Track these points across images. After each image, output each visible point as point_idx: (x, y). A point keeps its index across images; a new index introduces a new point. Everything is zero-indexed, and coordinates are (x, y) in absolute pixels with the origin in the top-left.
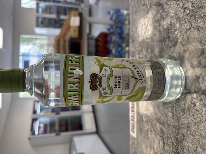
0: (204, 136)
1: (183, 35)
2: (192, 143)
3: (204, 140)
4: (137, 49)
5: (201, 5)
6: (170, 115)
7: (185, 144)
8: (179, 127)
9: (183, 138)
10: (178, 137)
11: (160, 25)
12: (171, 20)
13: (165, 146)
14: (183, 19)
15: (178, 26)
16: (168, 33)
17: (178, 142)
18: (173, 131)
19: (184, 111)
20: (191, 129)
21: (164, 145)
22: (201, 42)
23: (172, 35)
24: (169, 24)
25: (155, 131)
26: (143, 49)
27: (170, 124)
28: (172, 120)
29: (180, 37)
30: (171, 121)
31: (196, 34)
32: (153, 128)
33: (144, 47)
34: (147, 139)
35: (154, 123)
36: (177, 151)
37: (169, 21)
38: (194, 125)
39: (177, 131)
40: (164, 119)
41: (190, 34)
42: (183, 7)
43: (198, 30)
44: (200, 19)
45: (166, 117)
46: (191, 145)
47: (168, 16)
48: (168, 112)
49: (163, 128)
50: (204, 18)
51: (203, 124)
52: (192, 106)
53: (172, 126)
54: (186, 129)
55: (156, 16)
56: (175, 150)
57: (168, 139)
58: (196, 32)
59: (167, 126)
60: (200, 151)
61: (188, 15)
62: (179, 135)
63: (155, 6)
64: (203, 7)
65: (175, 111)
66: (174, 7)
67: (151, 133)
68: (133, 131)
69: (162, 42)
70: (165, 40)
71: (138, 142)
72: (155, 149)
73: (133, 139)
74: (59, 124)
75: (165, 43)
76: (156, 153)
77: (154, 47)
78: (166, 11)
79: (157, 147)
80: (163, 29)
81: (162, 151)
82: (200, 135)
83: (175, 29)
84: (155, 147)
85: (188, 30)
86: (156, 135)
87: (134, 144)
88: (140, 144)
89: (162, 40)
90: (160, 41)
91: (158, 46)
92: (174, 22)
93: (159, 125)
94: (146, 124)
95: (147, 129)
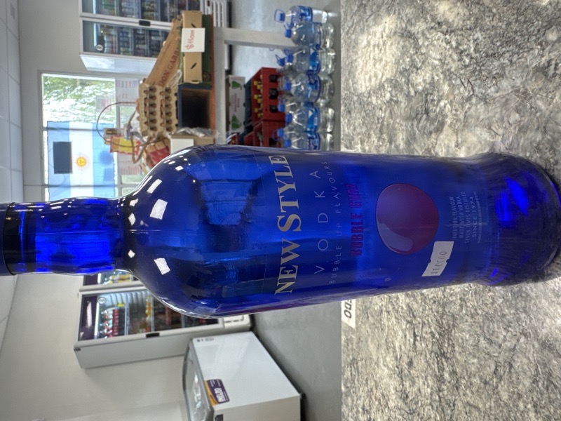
0: (492, 317)
1: (456, 110)
2: (469, 331)
3: (491, 323)
4: (358, 130)
5: (492, 51)
7: (457, 335)
8: (445, 300)
9: (452, 323)
10: (443, 320)
11: (408, 82)
12: (432, 75)
13: (416, 342)
14: (456, 75)
15: (446, 88)
16: (427, 101)
17: (444, 331)
18: (433, 310)
20: (468, 304)
21: (415, 340)
22: (490, 128)
23: (434, 108)
24: (428, 81)
25: (397, 311)
26: (372, 132)
27: (428, 295)
29: (449, 114)
31: (482, 110)
32: (393, 305)
33: (374, 127)
34: (380, 330)
36: (440, 351)
37: (428, 75)
38: (473, 295)
39: (441, 309)
41: (469, 108)
42: (457, 48)
43: (486, 103)
44: (490, 79)
46: (467, 336)
47: (426, 63)
49: (412, 305)
50: (498, 79)
51: (490, 294)
53: (432, 299)
54: (458, 304)
55: (401, 61)
56: (437, 348)
57: (422, 327)
58: (481, 107)
60: (484, 346)
61: (468, 69)
62: (445, 317)
63: (400, 38)
64: (496, 55)
66: (440, 46)
67: (389, 317)
68: (348, 315)
69: (413, 119)
70: (419, 116)
71: (360, 339)
72: (397, 349)
73: (349, 331)
74: (155, 310)
75: (419, 123)
76: (399, 357)
77: (395, 129)
78: (422, 51)
79: (400, 346)
80: (416, 93)
81: (412, 354)
82: (485, 315)
83: (440, 94)
84: (397, 344)
85: (467, 101)
86: (398, 319)
87: (352, 344)
88: (364, 343)
89: (414, 115)
90: (409, 118)
91: (405, 128)
92: (438, 78)
93: (405, 299)
94: (377, 299)
95: (380, 307)
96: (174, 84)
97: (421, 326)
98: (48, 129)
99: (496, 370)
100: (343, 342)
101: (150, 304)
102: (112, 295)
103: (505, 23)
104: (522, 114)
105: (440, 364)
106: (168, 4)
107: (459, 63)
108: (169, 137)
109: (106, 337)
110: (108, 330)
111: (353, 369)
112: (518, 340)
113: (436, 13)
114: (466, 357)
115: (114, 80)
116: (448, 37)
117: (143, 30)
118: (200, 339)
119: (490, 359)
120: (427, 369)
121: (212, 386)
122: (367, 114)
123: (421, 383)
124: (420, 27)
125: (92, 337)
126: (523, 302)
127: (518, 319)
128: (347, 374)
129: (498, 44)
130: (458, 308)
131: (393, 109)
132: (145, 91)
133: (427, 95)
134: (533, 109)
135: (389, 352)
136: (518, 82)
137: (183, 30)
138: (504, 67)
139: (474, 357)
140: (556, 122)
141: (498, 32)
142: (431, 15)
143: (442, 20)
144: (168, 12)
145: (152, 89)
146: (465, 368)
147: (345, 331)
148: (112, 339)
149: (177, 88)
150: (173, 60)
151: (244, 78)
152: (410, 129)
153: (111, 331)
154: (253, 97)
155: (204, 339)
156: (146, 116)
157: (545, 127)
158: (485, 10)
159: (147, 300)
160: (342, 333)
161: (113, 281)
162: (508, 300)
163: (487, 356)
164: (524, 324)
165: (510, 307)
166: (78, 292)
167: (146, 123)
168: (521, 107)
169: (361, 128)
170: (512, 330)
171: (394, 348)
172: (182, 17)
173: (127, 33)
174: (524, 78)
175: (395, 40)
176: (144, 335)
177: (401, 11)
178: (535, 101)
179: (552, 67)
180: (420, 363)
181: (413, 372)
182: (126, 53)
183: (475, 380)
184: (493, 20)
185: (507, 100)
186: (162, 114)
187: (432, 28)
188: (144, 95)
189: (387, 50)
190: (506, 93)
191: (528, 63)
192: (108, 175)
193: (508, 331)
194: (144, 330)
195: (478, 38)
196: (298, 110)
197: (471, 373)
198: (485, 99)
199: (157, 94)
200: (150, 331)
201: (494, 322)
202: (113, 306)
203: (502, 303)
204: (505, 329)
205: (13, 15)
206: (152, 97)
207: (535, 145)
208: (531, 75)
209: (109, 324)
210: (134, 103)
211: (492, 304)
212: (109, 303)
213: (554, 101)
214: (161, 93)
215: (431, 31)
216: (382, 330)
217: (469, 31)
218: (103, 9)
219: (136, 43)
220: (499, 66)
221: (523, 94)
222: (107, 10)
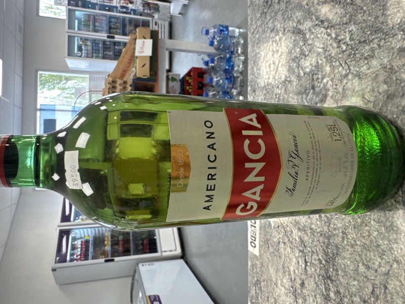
0: (368, 247)
1: (336, 85)
2: (350, 259)
3: (368, 252)
5: (364, 39)
7: (340, 261)
8: (330, 233)
9: (335, 252)
10: (329, 250)
11: (298, 66)
12: (317, 60)
13: (307, 267)
14: (336, 59)
15: (328, 69)
16: (313, 79)
17: (329, 259)
18: (321, 241)
20: (349, 237)
21: (306, 265)
22: (363, 97)
23: (319, 84)
24: (314, 65)
25: (292, 243)
27: (316, 229)
28: (318, 223)
29: (331, 88)
30: (317, 225)
31: (356, 84)
32: (288, 237)
34: (278, 258)
35: (288, 229)
36: (326, 273)
38: (353, 229)
39: (326, 241)
40: (306, 222)
41: (346, 83)
42: (336, 38)
43: (360, 78)
44: (363, 60)
45: (309, 218)
46: (349, 263)
47: (312, 51)
49: (303, 237)
50: (369, 60)
51: (367, 228)
53: (319, 232)
54: (340, 237)
55: (293, 51)
56: (324, 272)
57: (312, 255)
58: (356, 82)
59: (311, 232)
60: (363, 271)
61: (345, 53)
62: (330, 247)
63: (292, 34)
64: (367, 41)
66: (323, 38)
67: (285, 247)
68: (254, 245)
69: (303, 94)
70: (307, 91)
71: (262, 264)
72: (292, 273)
73: (253, 258)
74: (112, 241)
75: (307, 96)
76: (293, 279)
77: (289, 101)
78: (309, 42)
79: (294, 270)
80: (304, 74)
81: (303, 277)
82: (363, 245)
83: (324, 74)
84: (292, 269)
85: (345, 77)
86: (292, 249)
87: (256, 268)
88: (266, 267)
89: (303, 91)
90: (300, 93)
91: (296, 101)
92: (321, 62)
93: (298, 233)
94: (276, 232)
95: (278, 239)
96: (130, 78)
97: (310, 254)
98: (40, 110)
99: (373, 290)
100: (249, 267)
101: (108, 237)
102: (81, 230)
103: (374, 17)
104: (389, 85)
105: (327, 286)
106: (128, 24)
107: (338, 49)
109: (75, 261)
110: (77, 256)
111: (257, 288)
112: (391, 266)
113: (319, 14)
114: (348, 280)
115: (88, 76)
117: (110, 42)
118: (144, 264)
119: (367, 281)
120: (316, 289)
121: (152, 300)
122: (267, 92)
123: (311, 300)
124: (308, 24)
125: (64, 261)
126: (395, 235)
127: (391, 249)
128: (253, 292)
129: (369, 33)
130: (340, 239)
131: (287, 87)
132: (109, 83)
133: (313, 75)
134: (398, 81)
135: (285, 275)
136: (385, 61)
137: (137, 40)
138: (374, 50)
139: (355, 279)
141: (368, 24)
142: (316, 16)
143: (324, 18)
144: (128, 30)
145: (114, 82)
146: (347, 288)
147: (251, 258)
148: (80, 263)
149: (131, 81)
150: (130, 62)
151: (179, 75)
152: (300, 101)
153: (79, 257)
154: (186, 88)
155: (147, 264)
158: (357, 9)
159: (106, 234)
160: (249, 260)
161: (82, 219)
162: (381, 233)
163: (365, 279)
164: (396, 253)
165: (383, 239)
166: (56, 227)
168: (388, 80)
170: (386, 258)
171: (289, 271)
172: (136, 32)
173: (99, 44)
174: (390, 58)
175: (288, 36)
176: (102, 260)
177: (293, 15)
178: (400, 74)
180: (310, 284)
181: (304, 291)
182: (97, 57)
183: (356, 299)
184: (364, 15)
185: (377, 75)
187: (316, 25)
188: (109, 86)
189: (283, 44)
190: (376, 70)
193: (383, 259)
194: (104, 256)
195: (352, 30)
197: (352, 293)
198: (359, 76)
199: (117, 85)
200: (108, 257)
201: (370, 251)
202: (81, 238)
203: (377, 235)
204: (380, 257)
205: (20, 31)
206: (114, 87)
207: (401, 108)
208: (396, 55)
209: (78, 252)
210: (101, 91)
211: (369, 236)
212: (78, 236)
214: (120, 84)
215: (316, 27)
216: (280, 257)
217: (345, 25)
218: (82, 27)
219: (104, 51)
220: (369, 49)
221: (389, 69)
222: (85, 28)
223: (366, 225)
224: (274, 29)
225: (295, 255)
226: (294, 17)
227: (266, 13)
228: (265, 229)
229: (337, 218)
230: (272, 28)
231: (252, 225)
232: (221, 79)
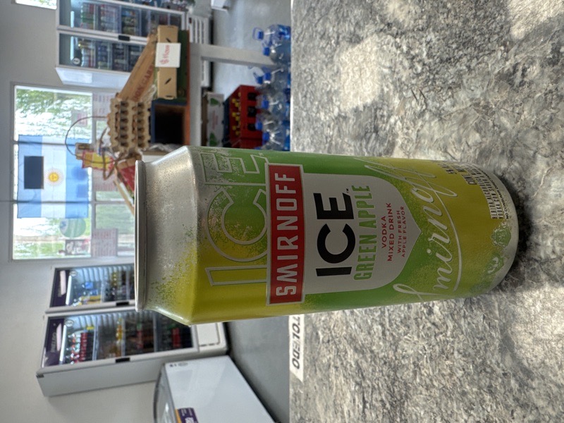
0: (450, 393)
1: (408, 128)
2: (424, 407)
5: (447, 56)
6: (377, 329)
7: (410, 408)
8: (397, 362)
10: (395, 388)
11: (356, 95)
12: (382, 86)
13: (366, 410)
14: (407, 86)
15: (396, 101)
16: (376, 117)
17: (395, 402)
18: (384, 373)
19: (408, 323)
20: (423, 372)
21: (364, 407)
22: (446, 151)
23: (384, 125)
24: (377, 93)
25: (346, 368)
27: (378, 353)
28: (381, 343)
29: (400, 133)
30: (380, 347)
31: (436, 129)
32: (341, 360)
33: (322, 146)
34: (328, 388)
35: (342, 347)
37: (376, 86)
38: (429, 361)
39: (392, 373)
40: (365, 340)
41: (422, 126)
42: (408, 53)
43: (441, 119)
44: (446, 90)
45: (369, 333)
46: (422, 413)
47: (375, 72)
48: (372, 322)
49: (361, 362)
50: (454, 90)
51: (448, 362)
52: (425, 311)
53: (382, 359)
54: (411, 370)
56: (388, 421)
57: (372, 392)
58: (435, 124)
59: (371, 357)
61: (420, 78)
62: (397, 383)
63: (348, 43)
64: (452, 60)
65: (387, 320)
66: (390, 51)
67: (337, 373)
68: (297, 364)
69: (362, 139)
70: (368, 135)
71: (307, 395)
72: (346, 415)
73: (297, 384)
74: (126, 333)
75: (368, 143)
77: (344, 150)
78: (371, 58)
79: (349, 411)
80: (364, 107)
82: (442, 389)
83: (390, 109)
84: (346, 409)
85: (419, 117)
86: (347, 379)
87: (300, 400)
88: (312, 400)
89: (362, 134)
90: (358, 137)
91: (352, 148)
92: (388, 90)
93: (354, 355)
94: (325, 349)
95: (328, 361)
96: (148, 99)
97: (370, 390)
98: (19, 143)
100: (291, 397)
101: (120, 327)
102: (81, 317)
103: (462, 20)
104: (483, 134)
106: (149, 20)
107: (411, 71)
108: (141, 153)
109: (72, 363)
113: (385, 13)
115: (91, 94)
116: (398, 40)
117: (123, 45)
118: (173, 364)
121: (184, 415)
124: (369, 29)
125: (56, 362)
126: (488, 380)
127: (482, 401)
129: (454, 46)
130: (411, 374)
131: (342, 125)
132: (116, 106)
133: (376, 110)
134: (496, 128)
135: (337, 417)
136: (478, 93)
137: (158, 44)
138: (461, 75)
140: (525, 145)
141: (454, 31)
142: (380, 16)
143: (392, 20)
144: (149, 28)
145: (124, 104)
147: (293, 383)
148: (79, 364)
149: (150, 103)
150: (148, 74)
151: (223, 96)
152: (358, 150)
153: (78, 356)
154: (232, 114)
155: (177, 363)
156: (116, 131)
157: (511, 152)
158: (438, 6)
159: (118, 323)
160: (291, 385)
161: (82, 302)
162: (469, 374)
164: (489, 409)
166: (44, 314)
167: (116, 138)
168: (482, 125)
169: (310, 148)
170: (475, 415)
171: (342, 412)
172: (157, 33)
173: (106, 47)
174: (485, 89)
176: (113, 360)
177: (349, 13)
178: (499, 118)
179: (519, 74)
182: (104, 67)
184: (447, 17)
185: (465, 116)
186: (134, 129)
187: (381, 30)
188: (116, 110)
190: (464, 107)
191: (490, 69)
192: (82, 191)
193: (470, 415)
194: (114, 354)
195: (431, 41)
196: (276, 128)
198: (439, 115)
199: (129, 109)
200: (120, 356)
202: (81, 329)
203: (462, 376)
204: (466, 411)
206: (124, 112)
208: (493, 84)
211: (451, 375)
212: (76, 326)
213: (522, 118)
214: (133, 108)
215: (381, 34)
216: (330, 388)
217: (421, 33)
218: (81, 22)
219: (114, 58)
220: (455, 73)
221: (483, 108)
222: (85, 24)
223: (447, 358)
224: (324, 34)
225: (349, 388)
226: (351, 17)
227: (314, 9)
228: (311, 342)
229: (407, 339)
230: (322, 33)
231: (294, 335)
232: (280, 102)
